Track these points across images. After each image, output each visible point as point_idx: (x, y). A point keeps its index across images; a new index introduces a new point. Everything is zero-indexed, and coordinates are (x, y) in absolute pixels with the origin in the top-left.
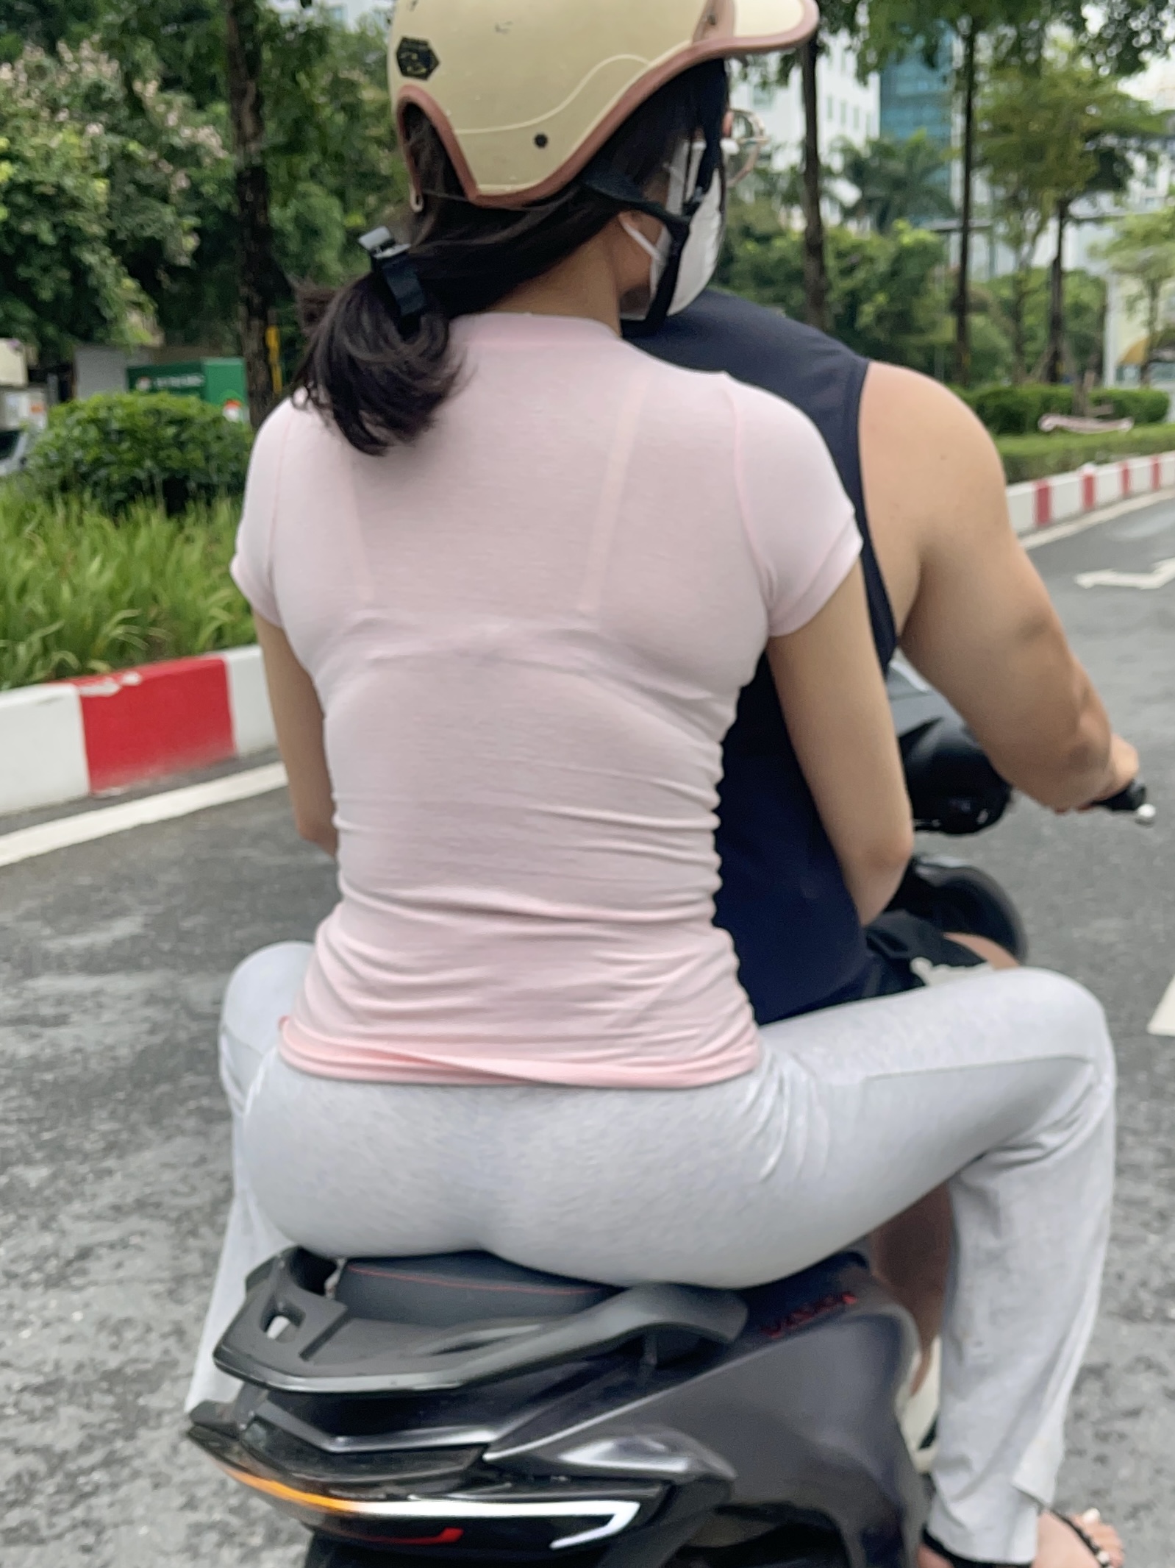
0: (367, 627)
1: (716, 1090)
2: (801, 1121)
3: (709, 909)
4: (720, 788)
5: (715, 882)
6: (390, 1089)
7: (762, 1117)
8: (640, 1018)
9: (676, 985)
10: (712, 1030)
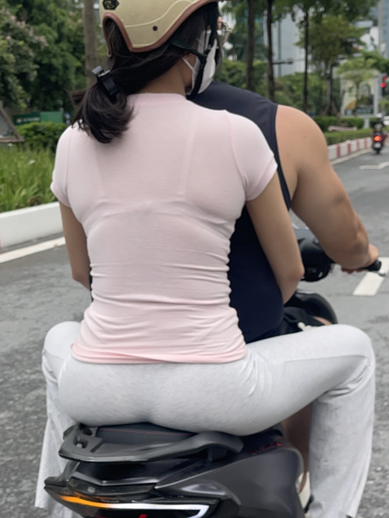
0: (103, 205)
1: (232, 364)
2: (262, 376)
3: (228, 300)
4: (229, 256)
5: (229, 290)
6: (114, 366)
7: (249, 374)
8: (204, 339)
9: (217, 327)
10: (230, 343)
